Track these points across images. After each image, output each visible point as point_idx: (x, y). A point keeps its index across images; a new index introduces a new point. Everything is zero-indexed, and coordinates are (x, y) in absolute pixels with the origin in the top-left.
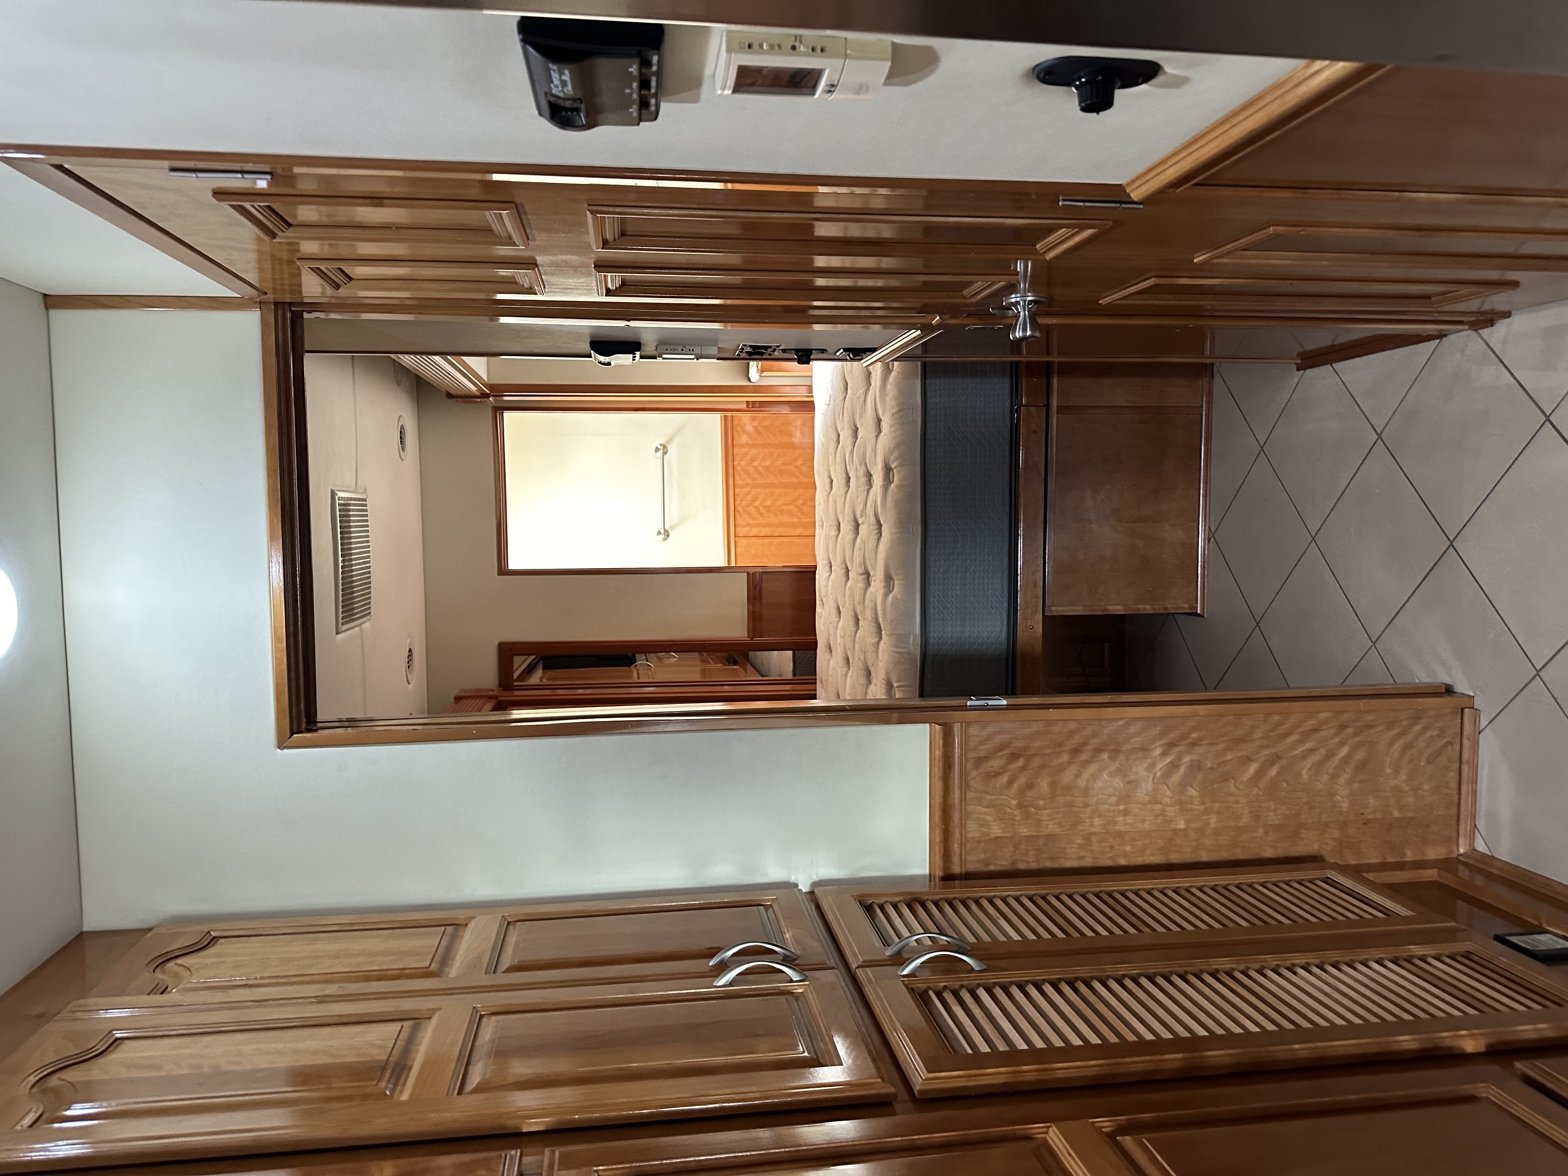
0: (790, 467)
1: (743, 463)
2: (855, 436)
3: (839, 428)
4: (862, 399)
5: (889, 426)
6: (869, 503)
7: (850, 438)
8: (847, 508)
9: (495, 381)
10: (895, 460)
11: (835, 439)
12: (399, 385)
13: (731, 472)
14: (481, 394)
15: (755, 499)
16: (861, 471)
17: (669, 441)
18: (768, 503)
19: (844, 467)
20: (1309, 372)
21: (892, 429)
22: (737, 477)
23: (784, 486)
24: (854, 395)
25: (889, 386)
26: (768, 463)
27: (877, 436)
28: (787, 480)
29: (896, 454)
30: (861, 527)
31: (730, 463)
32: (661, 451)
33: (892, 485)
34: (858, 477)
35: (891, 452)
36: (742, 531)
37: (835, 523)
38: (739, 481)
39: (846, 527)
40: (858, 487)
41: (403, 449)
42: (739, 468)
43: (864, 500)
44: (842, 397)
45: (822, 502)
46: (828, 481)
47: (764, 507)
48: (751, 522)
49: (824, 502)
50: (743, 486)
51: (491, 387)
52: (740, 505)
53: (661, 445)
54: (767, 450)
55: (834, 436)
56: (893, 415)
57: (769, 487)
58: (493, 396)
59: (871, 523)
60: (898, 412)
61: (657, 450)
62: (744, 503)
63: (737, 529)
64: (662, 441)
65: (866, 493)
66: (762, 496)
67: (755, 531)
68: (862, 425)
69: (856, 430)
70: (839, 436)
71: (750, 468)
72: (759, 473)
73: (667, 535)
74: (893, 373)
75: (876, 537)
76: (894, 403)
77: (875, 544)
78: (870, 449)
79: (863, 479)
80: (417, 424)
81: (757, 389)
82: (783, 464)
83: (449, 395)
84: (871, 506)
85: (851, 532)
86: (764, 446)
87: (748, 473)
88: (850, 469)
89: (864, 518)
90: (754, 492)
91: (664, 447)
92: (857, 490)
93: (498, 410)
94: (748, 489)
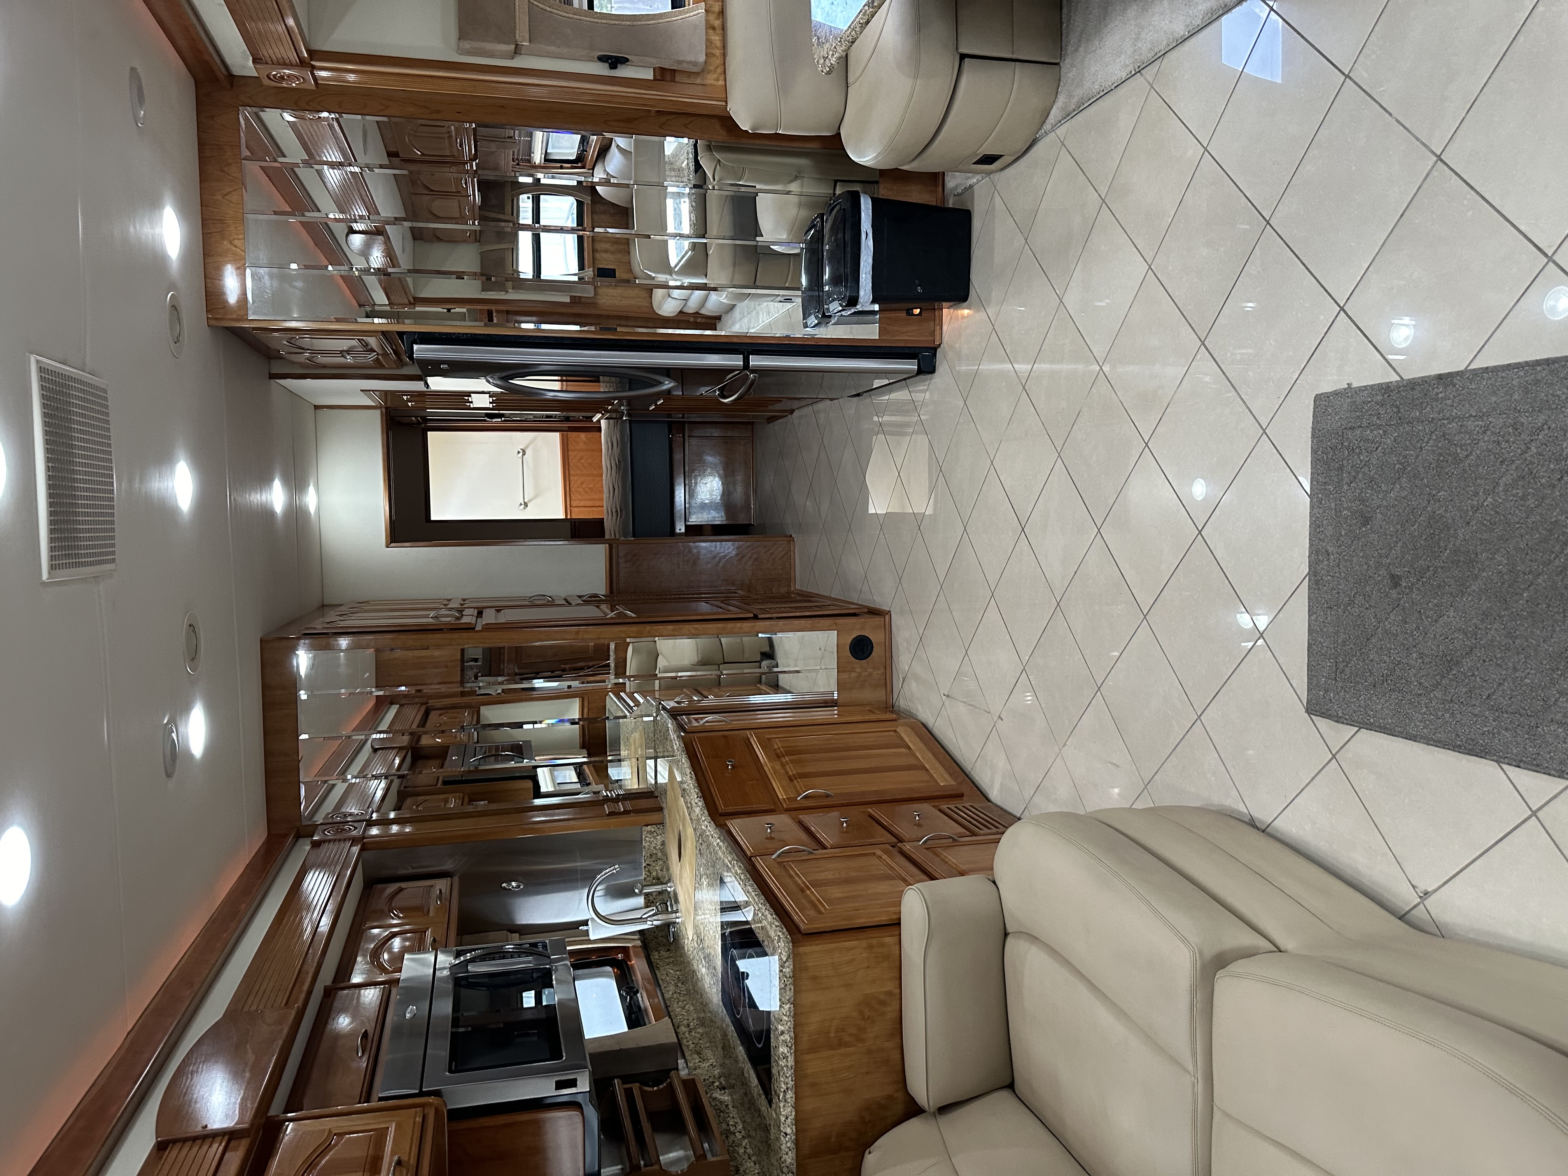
1: (574, 461)
13: (567, 467)
15: (582, 483)
17: (527, 447)
18: (591, 486)
22: (571, 470)
26: (590, 461)
31: (567, 461)
32: (522, 453)
36: (574, 503)
38: (572, 472)
42: (572, 464)
48: (580, 497)
50: (575, 475)
52: (573, 487)
54: (589, 453)
57: (591, 476)
61: (519, 452)
62: (575, 486)
63: (572, 502)
64: (522, 447)
66: (587, 482)
67: (582, 503)
73: (526, 505)
87: (578, 467)
90: (582, 479)
91: (524, 451)
94: (577, 477)
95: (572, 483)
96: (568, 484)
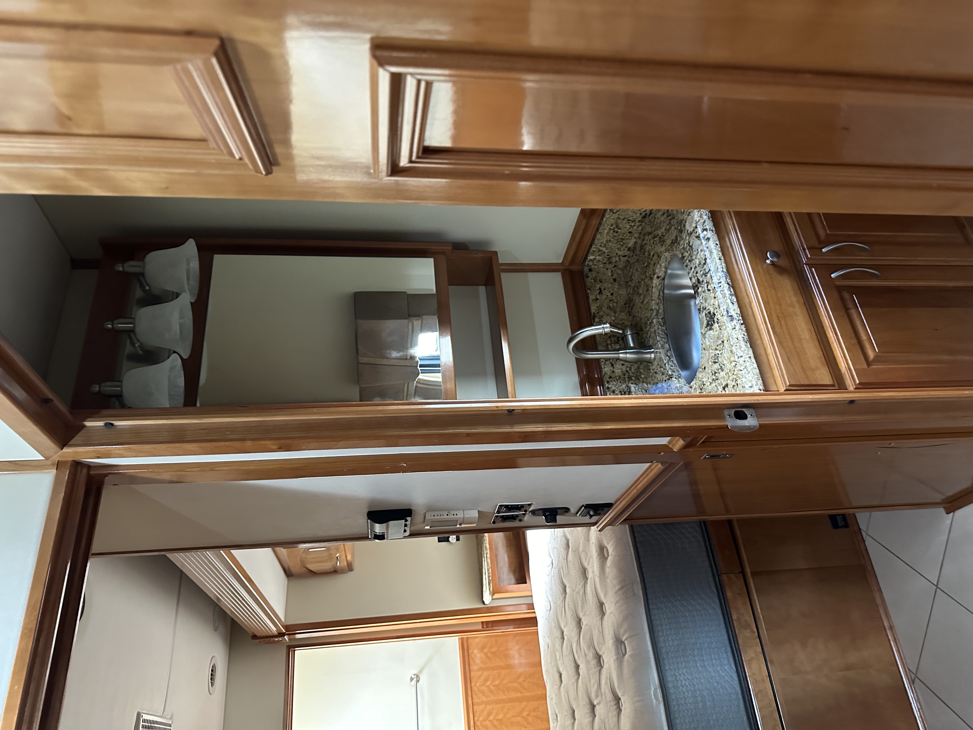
0: (515, 684)
1: (478, 684)
2: (580, 627)
3: (562, 626)
4: (581, 592)
5: (613, 604)
6: (603, 682)
7: (575, 629)
8: (580, 693)
9: (290, 622)
10: (625, 632)
11: (560, 636)
12: (215, 631)
13: (469, 693)
14: (279, 633)
15: (490, 714)
16: (591, 655)
17: (421, 671)
18: (501, 717)
19: (572, 658)
20: (959, 513)
21: (618, 605)
22: (474, 697)
23: (511, 700)
24: (573, 591)
25: (607, 570)
26: (497, 682)
27: (602, 619)
28: (513, 695)
29: (625, 626)
30: (597, 708)
31: (469, 685)
32: (415, 679)
33: (626, 656)
34: (588, 662)
35: (620, 625)
37: (570, 712)
38: (476, 700)
39: (582, 714)
40: (588, 670)
41: (212, 685)
42: (475, 689)
43: (598, 680)
44: (562, 598)
45: (554, 696)
46: (557, 676)
47: (498, 720)
49: (556, 695)
50: (479, 704)
51: (286, 627)
52: (478, 720)
53: (414, 675)
54: (496, 672)
55: (558, 634)
56: (616, 593)
57: (500, 703)
58: (288, 634)
59: (608, 699)
60: (620, 589)
61: (412, 679)
62: (481, 719)
64: (415, 672)
65: (598, 673)
66: (494, 711)
68: (585, 614)
69: (579, 622)
70: (563, 633)
71: (484, 688)
72: (492, 692)
74: (610, 558)
75: (615, 713)
76: (615, 582)
77: (615, 719)
78: (597, 631)
79: (594, 662)
80: (227, 664)
81: (490, 610)
82: (509, 682)
83: (255, 637)
84: (606, 683)
85: (588, 715)
86: (493, 669)
87: (482, 692)
88: (579, 657)
89: (599, 698)
90: (489, 707)
91: (417, 676)
92: (588, 674)
93: (291, 648)
94: (483, 706)
95: (477, 715)
96: (471, 716)
